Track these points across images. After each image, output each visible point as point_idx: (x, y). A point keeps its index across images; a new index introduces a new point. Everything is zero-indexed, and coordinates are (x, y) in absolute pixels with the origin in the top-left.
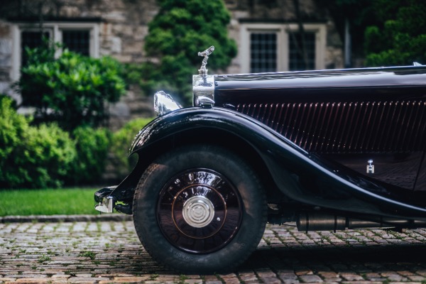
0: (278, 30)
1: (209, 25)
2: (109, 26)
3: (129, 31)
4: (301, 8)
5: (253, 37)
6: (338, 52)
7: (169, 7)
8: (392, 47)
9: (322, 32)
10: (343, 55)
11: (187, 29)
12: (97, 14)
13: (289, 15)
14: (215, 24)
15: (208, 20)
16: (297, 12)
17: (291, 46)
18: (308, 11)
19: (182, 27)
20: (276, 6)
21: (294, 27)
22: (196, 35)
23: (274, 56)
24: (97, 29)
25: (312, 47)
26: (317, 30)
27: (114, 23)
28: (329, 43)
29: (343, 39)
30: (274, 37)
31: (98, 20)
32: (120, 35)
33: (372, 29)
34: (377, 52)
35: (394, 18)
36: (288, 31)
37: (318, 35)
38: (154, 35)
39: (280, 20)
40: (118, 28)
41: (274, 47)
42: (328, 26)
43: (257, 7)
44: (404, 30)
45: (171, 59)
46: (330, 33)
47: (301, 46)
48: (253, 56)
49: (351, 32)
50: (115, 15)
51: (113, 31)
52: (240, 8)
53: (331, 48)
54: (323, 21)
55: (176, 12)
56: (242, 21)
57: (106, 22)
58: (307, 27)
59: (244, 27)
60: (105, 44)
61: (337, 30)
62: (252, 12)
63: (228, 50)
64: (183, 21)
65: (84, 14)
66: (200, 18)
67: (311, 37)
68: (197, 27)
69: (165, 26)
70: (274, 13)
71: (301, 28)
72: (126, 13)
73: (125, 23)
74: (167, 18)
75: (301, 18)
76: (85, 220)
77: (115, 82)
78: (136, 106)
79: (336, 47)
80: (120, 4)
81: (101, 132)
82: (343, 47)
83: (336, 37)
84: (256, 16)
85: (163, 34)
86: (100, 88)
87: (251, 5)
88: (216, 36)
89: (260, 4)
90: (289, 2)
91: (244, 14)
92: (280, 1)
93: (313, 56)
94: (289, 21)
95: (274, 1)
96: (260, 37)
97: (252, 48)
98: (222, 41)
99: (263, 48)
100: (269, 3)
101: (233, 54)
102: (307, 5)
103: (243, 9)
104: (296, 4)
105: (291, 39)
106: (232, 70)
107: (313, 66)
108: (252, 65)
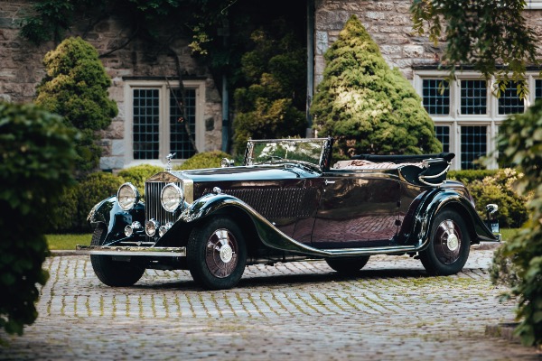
0: (161, 87)
1: (90, 90)
3: (18, 88)
4: (181, 66)
5: (136, 93)
6: (217, 107)
7: (56, 74)
8: (254, 109)
9: (201, 88)
10: (221, 110)
11: (71, 94)
13: (170, 73)
14: (96, 90)
16: (178, 70)
17: (172, 102)
18: (188, 69)
19: (66, 93)
20: (158, 64)
21: (175, 84)
22: (78, 100)
23: (157, 111)
25: (193, 103)
26: (198, 87)
27: (5, 81)
28: (208, 99)
29: (221, 95)
30: (156, 93)
32: (10, 92)
33: (240, 91)
34: (244, 111)
35: (257, 82)
36: (168, 87)
37: (197, 91)
39: (162, 78)
40: (8, 85)
41: (157, 103)
42: (207, 83)
43: (139, 65)
44: (264, 95)
46: (209, 90)
48: (136, 111)
49: (228, 89)
50: (6, 73)
51: (4, 88)
52: (123, 66)
53: (210, 104)
54: (203, 79)
56: (125, 78)
58: (187, 83)
59: (128, 83)
61: (217, 86)
62: (135, 70)
63: (109, 111)
64: (67, 87)
66: (82, 84)
67: (192, 93)
68: (79, 92)
70: (155, 70)
71: (181, 84)
72: (16, 71)
73: (15, 81)
75: (182, 76)
79: (215, 102)
80: (10, 62)
82: (221, 102)
83: (215, 93)
84: (139, 74)
87: (134, 63)
88: (97, 99)
89: (142, 62)
90: (170, 60)
91: (127, 72)
92: (161, 60)
93: (193, 111)
94: (170, 79)
95: (155, 59)
96: (143, 92)
97: (135, 102)
98: (103, 104)
99: (145, 102)
100: (151, 60)
101: (113, 113)
102: (187, 63)
103: (127, 68)
104: (177, 61)
105: (171, 95)
106: (115, 125)
107: (193, 120)
108: (136, 120)
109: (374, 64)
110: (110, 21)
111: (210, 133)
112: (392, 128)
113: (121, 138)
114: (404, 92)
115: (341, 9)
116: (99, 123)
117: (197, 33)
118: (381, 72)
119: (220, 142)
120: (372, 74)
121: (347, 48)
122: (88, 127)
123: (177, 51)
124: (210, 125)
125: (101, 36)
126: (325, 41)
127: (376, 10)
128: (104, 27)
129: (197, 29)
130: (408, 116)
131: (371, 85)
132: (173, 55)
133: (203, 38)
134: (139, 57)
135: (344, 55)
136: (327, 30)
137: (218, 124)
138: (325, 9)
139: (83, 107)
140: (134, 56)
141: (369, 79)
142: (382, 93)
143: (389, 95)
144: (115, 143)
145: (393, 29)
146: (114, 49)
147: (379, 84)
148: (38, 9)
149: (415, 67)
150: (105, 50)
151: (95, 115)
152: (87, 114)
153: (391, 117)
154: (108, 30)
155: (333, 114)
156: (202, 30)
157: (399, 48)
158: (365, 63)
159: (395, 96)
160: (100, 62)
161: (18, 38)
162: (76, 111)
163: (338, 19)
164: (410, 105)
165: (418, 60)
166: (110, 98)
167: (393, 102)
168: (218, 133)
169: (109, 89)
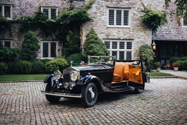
1: (35, 42)
2: (14, 41)
3: (18, 42)
4: (53, 38)
5: (43, 44)
6: (60, 47)
7: (27, 39)
8: (69, 47)
9: (57, 43)
10: (61, 47)
12: (12, 38)
13: (51, 39)
15: (34, 42)
16: (52, 39)
17: (51, 45)
18: (54, 39)
19: (29, 43)
20: (48, 38)
21: (52, 42)
22: (32, 45)
23: (48, 47)
24: (12, 42)
25: (55, 46)
26: (56, 42)
27: (15, 40)
28: (59, 45)
29: (61, 44)
30: (48, 44)
31: (12, 40)
32: (16, 43)
34: (67, 48)
35: (70, 41)
36: (50, 42)
38: (24, 44)
39: (49, 41)
40: (16, 41)
41: (48, 45)
43: (44, 38)
44: (72, 44)
45: (27, 49)
46: (59, 43)
47: (53, 46)
48: (43, 47)
49: (63, 43)
50: (16, 39)
51: (15, 42)
52: (41, 38)
54: (58, 41)
55: (28, 40)
56: (41, 40)
57: (14, 40)
58: (54, 42)
59: (42, 41)
60: (13, 45)
61: (60, 42)
62: (43, 39)
64: (29, 42)
65: (9, 39)
66: (33, 41)
67: (55, 44)
68: (32, 43)
69: (26, 43)
70: (48, 39)
71: (53, 42)
72: (18, 38)
73: (18, 41)
74: (26, 41)
75: (53, 40)
76: (12, 82)
77: (16, 54)
78: (20, 57)
79: (60, 46)
80: (17, 36)
81: (13, 63)
82: (61, 46)
83: (60, 44)
84: (44, 40)
85: (25, 44)
86: (13, 55)
87: (43, 37)
88: (36, 45)
89: (45, 37)
90: (51, 37)
91: (42, 39)
92: (49, 37)
93: (55, 47)
94: (51, 41)
95: (48, 36)
96: (45, 43)
97: (43, 45)
98: (37, 46)
99: (45, 46)
100: (47, 37)
101: (39, 48)
102: (54, 37)
103: (42, 38)
104: (52, 37)
105: (51, 44)
106: (39, 50)
107: (55, 49)
108: (43, 49)
109: (97, 38)
110: (38, 28)
111: (59, 52)
112: (101, 52)
113: (40, 53)
114: (103, 44)
115: (88, 26)
116: (36, 50)
117: (57, 31)
118: (98, 40)
119: (61, 54)
120: (97, 40)
121: (91, 35)
122: (34, 50)
123: (52, 35)
124: (59, 50)
125: (36, 32)
126: (85, 33)
127: (96, 27)
128: (37, 30)
129: (57, 30)
130: (104, 49)
131: (97, 42)
132: (51, 36)
133: (58, 32)
134: (44, 36)
135: (91, 36)
136: (86, 31)
137: (60, 50)
138: (85, 26)
139: (33, 46)
140: (43, 36)
141: (96, 41)
142: (99, 44)
143: (100, 45)
144: (39, 54)
145: (99, 31)
146: (39, 34)
147: (98, 42)
148: (23, 25)
149: (103, 39)
150: (37, 34)
151: (36, 48)
152: (34, 48)
153: (101, 49)
154: (38, 30)
155: (88, 48)
156: (58, 31)
157: (100, 35)
158: (95, 38)
159: (101, 45)
160: (36, 37)
161: (18, 31)
162: (32, 47)
163: (88, 28)
164: (104, 47)
165: (104, 38)
166: (39, 44)
167: (101, 46)
168: (60, 52)
169: (39, 42)
